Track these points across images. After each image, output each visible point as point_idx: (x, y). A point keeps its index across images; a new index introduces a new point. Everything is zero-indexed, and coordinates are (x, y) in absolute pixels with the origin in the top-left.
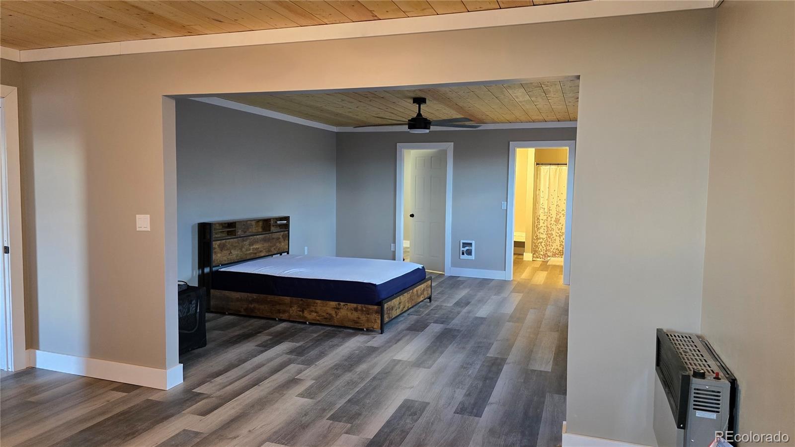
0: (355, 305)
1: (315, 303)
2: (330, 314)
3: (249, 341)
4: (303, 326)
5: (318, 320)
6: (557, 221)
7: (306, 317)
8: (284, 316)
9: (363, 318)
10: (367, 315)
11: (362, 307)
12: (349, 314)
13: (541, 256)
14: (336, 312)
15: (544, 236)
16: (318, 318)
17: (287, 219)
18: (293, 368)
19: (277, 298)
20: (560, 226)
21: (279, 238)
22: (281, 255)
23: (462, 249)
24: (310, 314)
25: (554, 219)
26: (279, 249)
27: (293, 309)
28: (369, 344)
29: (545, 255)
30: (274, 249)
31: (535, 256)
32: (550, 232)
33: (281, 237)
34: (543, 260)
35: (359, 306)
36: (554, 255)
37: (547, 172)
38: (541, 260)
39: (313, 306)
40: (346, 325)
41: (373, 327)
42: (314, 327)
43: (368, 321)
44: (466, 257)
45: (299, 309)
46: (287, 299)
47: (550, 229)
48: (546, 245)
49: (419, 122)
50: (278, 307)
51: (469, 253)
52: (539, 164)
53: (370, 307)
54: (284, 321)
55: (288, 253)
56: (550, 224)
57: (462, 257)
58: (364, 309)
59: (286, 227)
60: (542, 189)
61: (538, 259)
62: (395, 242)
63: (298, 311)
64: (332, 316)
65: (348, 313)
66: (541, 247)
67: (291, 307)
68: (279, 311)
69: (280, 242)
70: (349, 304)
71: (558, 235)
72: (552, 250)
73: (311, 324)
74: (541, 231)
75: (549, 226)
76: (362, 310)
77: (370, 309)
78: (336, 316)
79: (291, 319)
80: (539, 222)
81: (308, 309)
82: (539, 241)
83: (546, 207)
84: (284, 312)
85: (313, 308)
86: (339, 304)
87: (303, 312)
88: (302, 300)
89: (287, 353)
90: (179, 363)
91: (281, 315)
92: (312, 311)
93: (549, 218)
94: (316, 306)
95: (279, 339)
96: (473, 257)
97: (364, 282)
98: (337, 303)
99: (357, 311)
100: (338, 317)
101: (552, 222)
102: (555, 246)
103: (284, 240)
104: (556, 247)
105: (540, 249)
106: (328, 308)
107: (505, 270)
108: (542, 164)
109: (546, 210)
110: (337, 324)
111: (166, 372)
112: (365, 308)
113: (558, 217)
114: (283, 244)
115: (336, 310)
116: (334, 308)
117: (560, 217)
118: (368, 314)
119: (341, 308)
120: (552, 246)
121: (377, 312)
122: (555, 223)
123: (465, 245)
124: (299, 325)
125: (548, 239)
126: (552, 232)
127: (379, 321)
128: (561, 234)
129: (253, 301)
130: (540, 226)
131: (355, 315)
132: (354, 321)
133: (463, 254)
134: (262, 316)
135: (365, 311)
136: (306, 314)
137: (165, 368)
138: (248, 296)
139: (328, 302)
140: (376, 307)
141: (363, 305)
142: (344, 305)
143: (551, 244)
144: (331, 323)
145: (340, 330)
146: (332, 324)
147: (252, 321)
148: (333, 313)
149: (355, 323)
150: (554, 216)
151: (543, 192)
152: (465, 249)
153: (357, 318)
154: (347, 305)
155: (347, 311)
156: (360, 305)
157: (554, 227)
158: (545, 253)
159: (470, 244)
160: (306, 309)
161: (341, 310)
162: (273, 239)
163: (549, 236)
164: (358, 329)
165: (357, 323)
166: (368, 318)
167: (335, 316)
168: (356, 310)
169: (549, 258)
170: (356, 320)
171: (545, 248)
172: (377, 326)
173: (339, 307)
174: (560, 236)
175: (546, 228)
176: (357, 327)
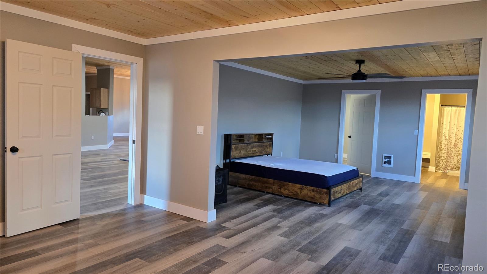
0: (312, 188)
1: (288, 184)
2: (297, 192)
3: (250, 202)
4: (280, 197)
5: (289, 195)
6: (456, 145)
7: (282, 193)
8: (270, 191)
9: (317, 196)
11: (317, 189)
13: (442, 169)
14: (300, 191)
15: (445, 155)
16: (289, 193)
17: (272, 134)
18: (275, 220)
19: (266, 179)
20: (457, 149)
21: (267, 146)
22: (267, 155)
23: (384, 160)
24: (285, 191)
25: (453, 144)
26: (267, 152)
27: (275, 187)
28: (321, 212)
29: (445, 169)
30: (264, 152)
31: (437, 168)
32: (449, 153)
34: (444, 172)
35: (315, 189)
36: (452, 169)
37: (449, 111)
38: (442, 172)
39: (287, 186)
40: (307, 200)
41: (323, 203)
42: (287, 199)
43: (320, 198)
44: (386, 165)
45: (278, 187)
46: (272, 181)
47: (450, 151)
48: (446, 162)
49: (359, 75)
50: (266, 185)
51: (389, 163)
52: (443, 106)
53: (322, 190)
54: (269, 193)
55: (272, 155)
56: (450, 147)
57: (384, 165)
58: (318, 191)
59: (271, 139)
60: (445, 123)
61: (440, 171)
62: (337, 153)
63: (278, 188)
64: (298, 193)
65: (308, 192)
66: (442, 163)
67: (274, 185)
68: (267, 188)
69: (267, 148)
70: (309, 187)
71: (456, 155)
72: (450, 165)
73: (285, 197)
74: (443, 152)
75: (449, 149)
76: (317, 191)
77: (322, 191)
78: (301, 193)
79: (273, 193)
80: (442, 146)
81: (284, 188)
82: (441, 158)
83: (447, 135)
84: (269, 188)
85: (286, 187)
86: (303, 187)
87: (280, 189)
88: (280, 182)
89: (271, 211)
90: (214, 209)
91: (268, 190)
92: (286, 189)
93: (449, 143)
94: (288, 186)
95: (266, 203)
96: (391, 166)
97: (319, 174)
98: (301, 185)
99: (314, 192)
100: (302, 194)
101: (452, 146)
102: (453, 162)
103: (270, 147)
104: (455, 164)
105: (441, 164)
106: (296, 188)
107: (415, 176)
108: (445, 106)
109: (447, 138)
110: (300, 198)
111: (208, 213)
112: (319, 190)
113: (457, 142)
114: (269, 149)
115: (301, 190)
116: (299, 188)
117: (458, 143)
118: (321, 194)
119: (303, 189)
120: (451, 163)
121: (326, 193)
122: (454, 147)
123: (386, 157)
124: (278, 197)
125: (448, 158)
126: (451, 153)
127: (328, 199)
128: (458, 155)
129: (252, 180)
130: (443, 148)
131: (313, 194)
132: (312, 197)
133: (385, 163)
134: (257, 189)
135: (319, 192)
136: (282, 190)
137: (207, 211)
138: (249, 177)
139: (296, 184)
140: (326, 190)
141: (318, 188)
142: (306, 187)
143: (450, 161)
144: (297, 197)
145: (302, 202)
146: (298, 198)
147: (251, 192)
148: (299, 191)
149: (313, 199)
150: (453, 142)
151: (445, 125)
152: (386, 160)
153: (314, 196)
155: (307, 191)
156: (316, 188)
157: (453, 149)
158: (445, 167)
159: (390, 157)
160: (282, 188)
161: (304, 190)
162: (264, 146)
163: (449, 155)
164: (313, 203)
166: (320, 196)
167: (300, 193)
168: (313, 191)
169: (448, 171)
170: (313, 197)
171: (445, 164)
172: (326, 202)
173: (303, 188)
174: (457, 156)
175: (446, 150)
176: (313, 201)
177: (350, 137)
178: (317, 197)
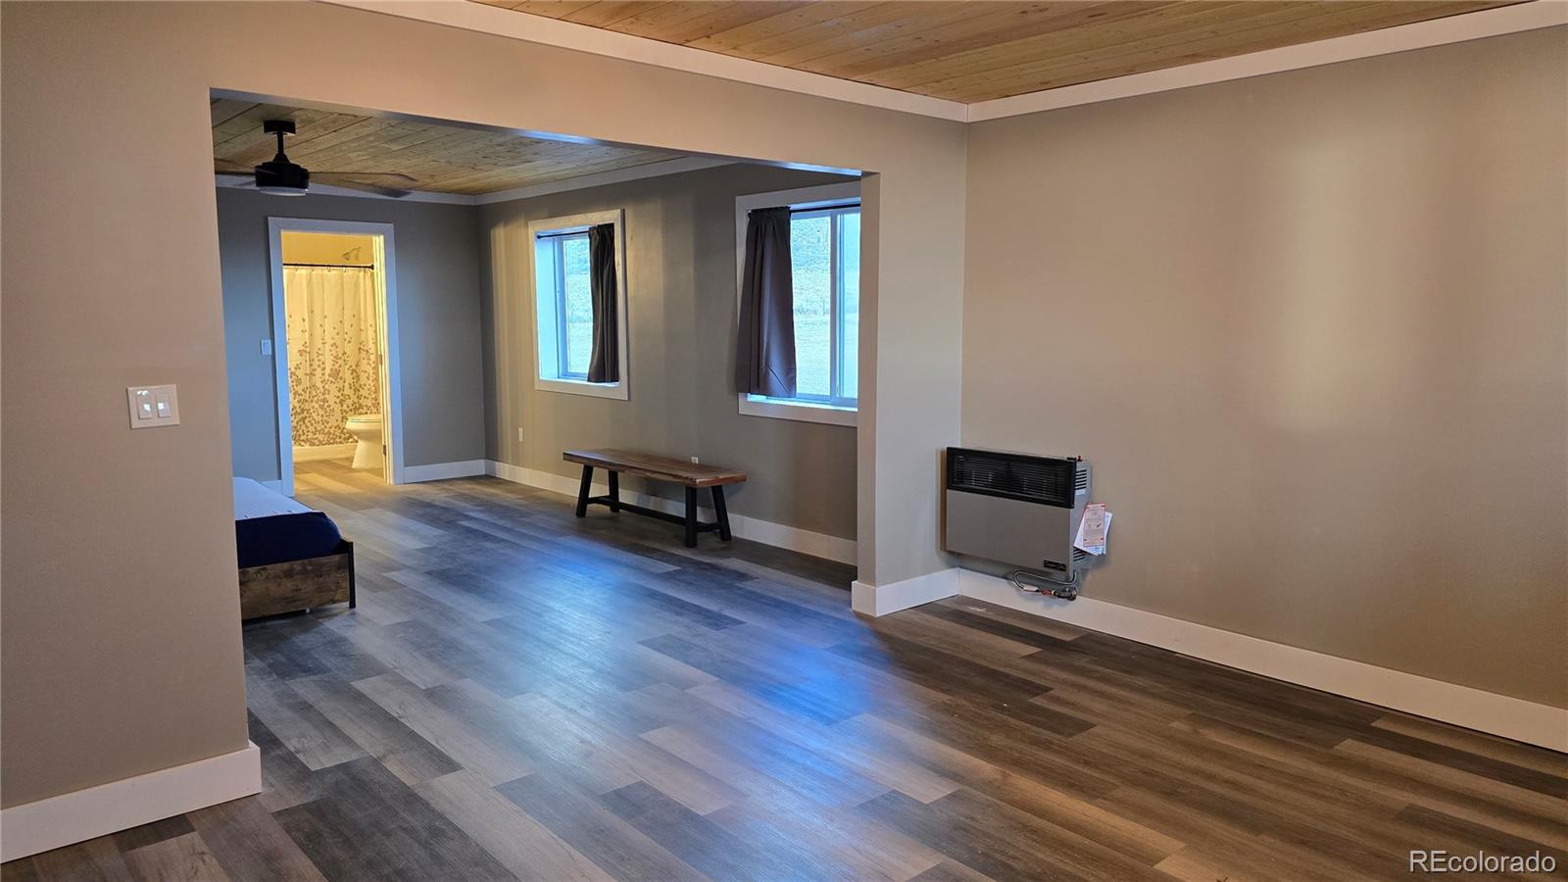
0: (286, 566)
9: (308, 587)
10: (316, 579)
11: (304, 565)
12: (273, 587)
35: (297, 565)
40: (266, 613)
53: (324, 560)
58: (309, 568)
65: (268, 586)
70: (269, 566)
75: (319, 385)
76: (304, 572)
77: (322, 565)
93: (319, 369)
99: (291, 577)
101: (326, 377)
102: (332, 422)
112: (310, 565)
117: (340, 366)
118: (321, 576)
119: (249, 581)
120: (328, 423)
121: (339, 568)
122: (330, 379)
126: (325, 395)
127: (345, 584)
131: (289, 585)
132: (286, 598)
135: (312, 571)
140: (336, 558)
141: (306, 561)
142: (258, 572)
149: (288, 603)
150: (328, 365)
153: (292, 591)
154: (263, 569)
155: (264, 584)
156: (300, 562)
157: (329, 386)
161: (251, 584)
163: (320, 403)
164: (291, 614)
165: (295, 601)
166: (318, 584)
168: (289, 574)
170: (290, 594)
173: (246, 579)
176: (294, 610)
178: (308, 589)
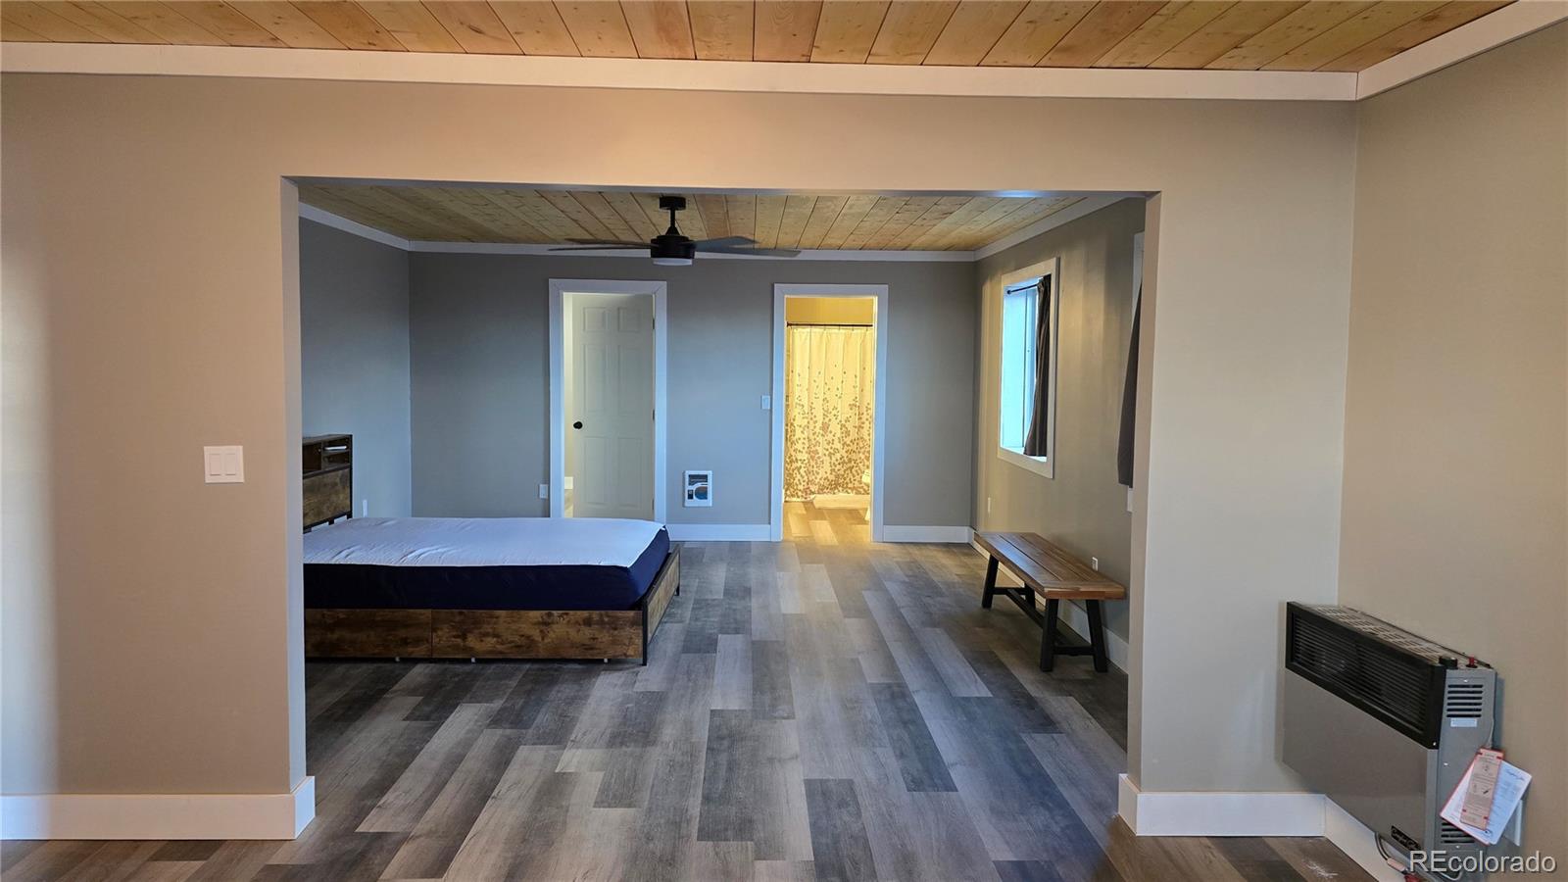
0: (585, 614)
1: (492, 616)
2: (528, 637)
3: (379, 713)
4: (467, 668)
5: (501, 653)
6: (825, 427)
7: (472, 649)
8: (420, 651)
9: (604, 637)
10: (612, 631)
11: (601, 615)
12: (573, 632)
13: (800, 494)
14: (541, 631)
15: (805, 456)
16: (499, 647)
17: (347, 440)
18: (532, 755)
19: (399, 614)
20: (830, 437)
21: (336, 484)
22: (331, 522)
23: (688, 488)
24: (482, 641)
25: (819, 425)
26: (335, 508)
27: (440, 633)
28: (639, 687)
29: (807, 491)
30: (328, 508)
31: (788, 492)
32: (813, 449)
33: (338, 480)
34: (803, 500)
35: (595, 615)
36: (821, 491)
37: (806, 339)
38: (798, 500)
39: (489, 623)
40: (566, 655)
41: (625, 655)
42: (492, 669)
43: (614, 642)
44: (696, 502)
45: (454, 633)
46: (425, 614)
47: (814, 442)
48: (808, 473)
49: (671, 245)
50: (402, 633)
51: (702, 494)
52: (791, 325)
53: (619, 613)
54: (416, 661)
55: (350, 516)
56: (814, 434)
57: (689, 503)
58: (606, 619)
59: (347, 457)
60: (797, 370)
61: (794, 499)
62: (547, 481)
63: (454, 637)
64: (533, 640)
65: (570, 630)
66: (799, 476)
67: (434, 630)
68: (405, 642)
69: (337, 493)
70: (571, 612)
71: (827, 453)
72: (817, 481)
73: (478, 661)
74: (799, 446)
75: (812, 437)
76: (601, 623)
77: (618, 618)
78: (543, 639)
79: (435, 656)
80: (795, 431)
81: (476, 631)
82: (794, 465)
83: (805, 402)
84: (418, 641)
85: (487, 628)
86: (550, 615)
87: (464, 637)
88: (461, 613)
89: (489, 726)
90: (307, 775)
91: (410, 650)
92: (487, 635)
93: (811, 422)
94: (495, 623)
95: (443, 699)
96: (709, 502)
97: (601, 564)
98: (544, 612)
99: (590, 625)
100: (546, 641)
101: (817, 430)
102: (822, 474)
103: (344, 488)
104: (825, 476)
105: (796, 481)
106: (524, 626)
107: (770, 523)
108: (797, 325)
109: (806, 409)
110: (543, 654)
111: (291, 799)
112: (608, 616)
113: (827, 420)
114: (341, 496)
115: (543, 628)
116: (539, 623)
117: (832, 421)
118: (615, 629)
119: (553, 623)
120: (818, 473)
121: (633, 624)
122: (821, 432)
123: (694, 479)
124: (457, 666)
125: (811, 461)
126: (817, 448)
127: (639, 641)
128: (832, 451)
129: (339, 624)
130: (797, 437)
131: (586, 633)
132: (584, 645)
133: (690, 497)
134: (359, 655)
135: (608, 623)
136: (472, 641)
137: (287, 790)
138: (323, 615)
139: (522, 612)
140: (631, 613)
141: (603, 612)
142: (561, 616)
143: (815, 469)
144: (533, 655)
145: (550, 666)
146: (534, 657)
147: (341, 669)
148: (536, 634)
149: (586, 649)
150: (820, 419)
151: (799, 375)
152: (694, 488)
153: (590, 639)
154: (567, 614)
155: (565, 627)
156: (598, 612)
157: (820, 439)
158: (806, 486)
159: (704, 478)
160: (471, 632)
161: (554, 626)
162: (325, 485)
163: (812, 454)
164: (592, 663)
165: (592, 649)
166: (613, 636)
167: (540, 639)
168: (588, 622)
169: (812, 496)
170: (587, 642)
171: (806, 478)
172: (633, 650)
173: (550, 621)
174: (830, 455)
175: (806, 441)
176: (590, 657)
177: (578, 425)
178: (604, 640)
